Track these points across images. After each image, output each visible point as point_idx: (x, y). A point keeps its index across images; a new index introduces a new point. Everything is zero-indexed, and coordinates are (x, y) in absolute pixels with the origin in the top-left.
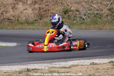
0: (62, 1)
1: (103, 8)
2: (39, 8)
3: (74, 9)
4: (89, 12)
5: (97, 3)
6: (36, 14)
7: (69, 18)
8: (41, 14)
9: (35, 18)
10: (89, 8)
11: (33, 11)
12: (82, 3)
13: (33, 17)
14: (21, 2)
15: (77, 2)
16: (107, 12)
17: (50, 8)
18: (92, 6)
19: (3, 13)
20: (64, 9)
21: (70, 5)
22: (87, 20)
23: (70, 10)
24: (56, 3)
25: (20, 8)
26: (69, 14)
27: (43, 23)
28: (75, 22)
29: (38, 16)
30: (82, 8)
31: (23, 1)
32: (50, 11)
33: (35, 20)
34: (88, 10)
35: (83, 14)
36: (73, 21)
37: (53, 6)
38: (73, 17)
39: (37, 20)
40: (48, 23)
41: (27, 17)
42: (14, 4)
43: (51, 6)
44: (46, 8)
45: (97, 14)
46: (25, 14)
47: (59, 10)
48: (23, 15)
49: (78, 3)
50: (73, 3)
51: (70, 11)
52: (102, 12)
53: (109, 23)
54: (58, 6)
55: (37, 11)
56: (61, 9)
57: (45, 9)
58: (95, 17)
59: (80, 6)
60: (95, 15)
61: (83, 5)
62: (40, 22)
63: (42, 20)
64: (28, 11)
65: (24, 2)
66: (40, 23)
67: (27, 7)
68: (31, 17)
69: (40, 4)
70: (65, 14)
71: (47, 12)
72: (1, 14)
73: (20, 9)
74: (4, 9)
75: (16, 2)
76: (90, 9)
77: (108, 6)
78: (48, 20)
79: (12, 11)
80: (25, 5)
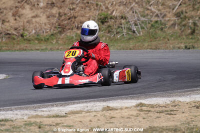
0: (97, 1)
1: (167, 12)
2: (59, 14)
3: (118, 15)
4: (143, 19)
5: (157, 3)
6: (53, 25)
7: (109, 30)
8: (62, 24)
9: (52, 30)
10: (143, 12)
11: (49, 19)
12: (131, 5)
13: (49, 29)
14: (28, 4)
15: (123, 2)
16: (173, 19)
17: (76, 14)
18: (148, 9)
20: (101, 16)
21: (110, 8)
22: (139, 33)
23: (111, 16)
24: (87, 5)
25: (26, 15)
28: (118, 37)
29: (56, 27)
30: (131, 12)
31: (31, 2)
32: (77, 19)
33: (52, 35)
34: (141, 16)
35: (133, 22)
36: (116, 35)
37: (82, 11)
38: (116, 29)
39: (56, 34)
40: (73, 40)
41: (38, 30)
42: (16, 7)
43: (79, 10)
44: (71, 15)
45: (156, 22)
46: (34, 25)
47: (92, 17)
48: (31, 26)
49: (125, 4)
50: (115, 5)
51: (111, 18)
52: (164, 19)
53: (176, 38)
54: (90, 9)
56: (96, 15)
57: (69, 15)
58: (153, 27)
59: (128, 10)
60: (154, 24)
61: (132, 8)
62: (59, 38)
63: (63, 35)
64: (40, 20)
65: (33, 3)
66: (60, 40)
67: (39, 12)
68: (45, 29)
69: (61, 7)
70: (103, 23)
71: (71, 21)
73: (27, 17)
75: (19, 5)
76: (146, 14)
77: (175, 9)
78: (73, 34)
79: (13, 20)
80: (34, 10)
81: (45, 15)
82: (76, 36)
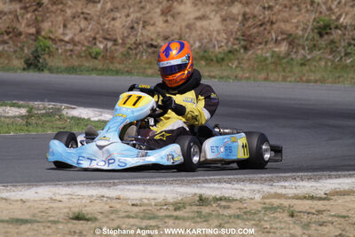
2: (244, 15)
3: (349, 22)
6: (232, 34)
7: (331, 49)
8: (248, 33)
9: (230, 44)
11: (225, 23)
13: (225, 41)
17: (274, 17)
19: (135, 25)
20: (318, 22)
21: (336, 10)
23: (336, 23)
24: (294, 1)
25: (186, 15)
26: (331, 37)
27: (252, 62)
28: (348, 61)
29: (237, 39)
32: (275, 26)
33: (230, 52)
36: (344, 58)
37: (285, 12)
38: (344, 47)
39: (236, 50)
40: (268, 62)
41: (205, 41)
43: (280, 11)
44: (264, 18)
46: (199, 32)
47: (302, 24)
48: (194, 34)
50: (345, 4)
51: (336, 28)
54: (300, 10)
55: (237, 23)
56: (309, 21)
57: (261, 18)
62: (243, 59)
63: (250, 53)
64: (210, 24)
66: (244, 61)
67: (208, 10)
69: (247, 4)
70: (321, 35)
71: (265, 29)
72: (129, 30)
73: (187, 18)
74: (139, 15)
78: (267, 52)
79: (161, 22)
80: (200, 6)
81: (218, 15)
82: (272, 56)
